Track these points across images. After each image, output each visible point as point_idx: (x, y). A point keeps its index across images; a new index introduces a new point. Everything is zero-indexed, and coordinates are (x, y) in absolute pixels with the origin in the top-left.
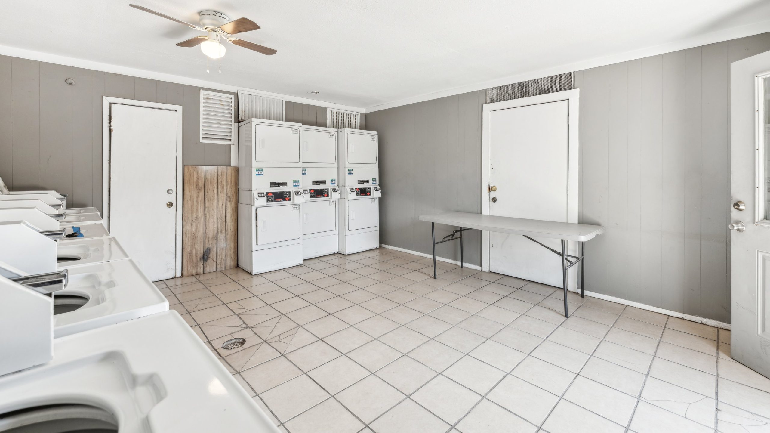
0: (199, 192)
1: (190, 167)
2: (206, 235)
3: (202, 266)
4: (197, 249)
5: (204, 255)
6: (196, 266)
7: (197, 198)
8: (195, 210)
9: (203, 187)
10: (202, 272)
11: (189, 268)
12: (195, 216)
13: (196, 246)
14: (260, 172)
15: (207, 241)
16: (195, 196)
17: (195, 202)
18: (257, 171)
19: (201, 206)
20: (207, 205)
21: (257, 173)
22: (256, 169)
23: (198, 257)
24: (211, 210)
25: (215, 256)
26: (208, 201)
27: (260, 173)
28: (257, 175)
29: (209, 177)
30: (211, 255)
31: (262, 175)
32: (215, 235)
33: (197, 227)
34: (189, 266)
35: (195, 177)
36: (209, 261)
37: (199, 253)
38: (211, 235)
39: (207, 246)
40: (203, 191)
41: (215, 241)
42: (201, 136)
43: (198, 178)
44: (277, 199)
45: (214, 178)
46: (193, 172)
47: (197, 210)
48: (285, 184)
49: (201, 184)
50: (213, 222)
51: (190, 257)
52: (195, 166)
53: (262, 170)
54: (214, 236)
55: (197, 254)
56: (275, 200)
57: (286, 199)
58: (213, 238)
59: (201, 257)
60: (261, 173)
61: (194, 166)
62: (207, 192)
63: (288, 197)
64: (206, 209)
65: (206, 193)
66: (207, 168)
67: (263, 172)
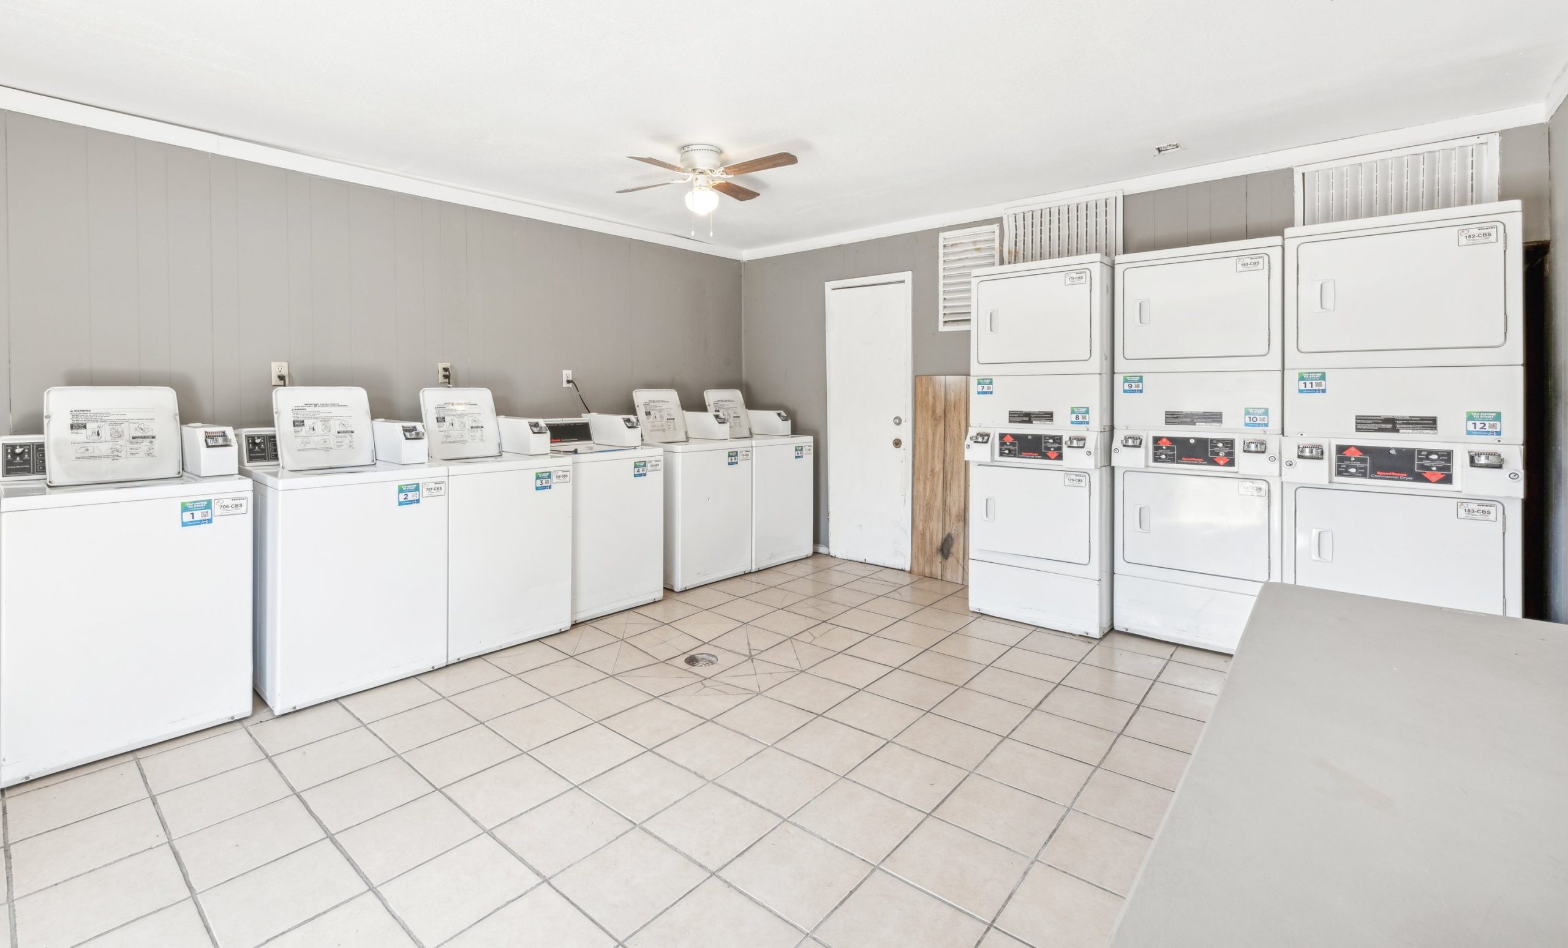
0: (936, 425)
1: (924, 378)
2: (947, 509)
3: (939, 565)
4: (933, 529)
5: (943, 544)
6: (930, 561)
7: (934, 435)
8: (930, 457)
9: (942, 415)
10: (939, 578)
11: (920, 561)
12: (929, 469)
13: (931, 525)
14: (986, 384)
15: (947, 519)
16: (930, 431)
17: (930, 443)
18: (979, 383)
19: (938, 452)
20: (948, 450)
21: (980, 388)
22: (978, 380)
23: (934, 547)
24: (956, 461)
25: (961, 553)
26: (951, 444)
27: (985, 390)
28: (979, 393)
29: (952, 397)
30: (954, 550)
31: (991, 393)
32: (962, 513)
33: (932, 491)
34: (920, 558)
35: (930, 397)
36: (950, 559)
37: (934, 538)
38: (954, 511)
39: (948, 530)
40: (942, 423)
41: (962, 523)
42: (941, 319)
43: (934, 398)
44: (1024, 452)
45: (960, 399)
46: (927, 388)
47: (933, 457)
48: (1048, 416)
49: (939, 411)
50: (959, 486)
51: (921, 542)
52: (931, 375)
53: (991, 383)
54: (960, 513)
55: (932, 539)
56: (1020, 453)
57: (1049, 454)
58: (958, 516)
59: (939, 547)
60: (989, 388)
61: (930, 377)
62: (949, 426)
63: (1056, 449)
64: (948, 459)
65: (947, 428)
66: (950, 379)
67: (994, 388)
